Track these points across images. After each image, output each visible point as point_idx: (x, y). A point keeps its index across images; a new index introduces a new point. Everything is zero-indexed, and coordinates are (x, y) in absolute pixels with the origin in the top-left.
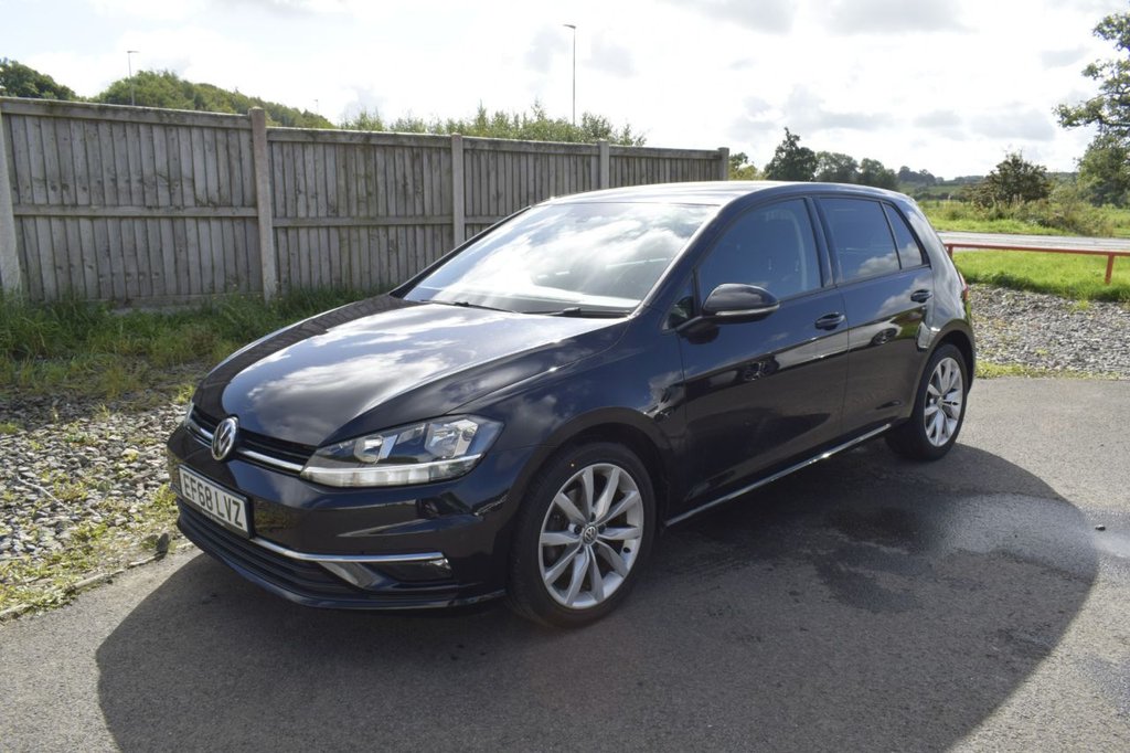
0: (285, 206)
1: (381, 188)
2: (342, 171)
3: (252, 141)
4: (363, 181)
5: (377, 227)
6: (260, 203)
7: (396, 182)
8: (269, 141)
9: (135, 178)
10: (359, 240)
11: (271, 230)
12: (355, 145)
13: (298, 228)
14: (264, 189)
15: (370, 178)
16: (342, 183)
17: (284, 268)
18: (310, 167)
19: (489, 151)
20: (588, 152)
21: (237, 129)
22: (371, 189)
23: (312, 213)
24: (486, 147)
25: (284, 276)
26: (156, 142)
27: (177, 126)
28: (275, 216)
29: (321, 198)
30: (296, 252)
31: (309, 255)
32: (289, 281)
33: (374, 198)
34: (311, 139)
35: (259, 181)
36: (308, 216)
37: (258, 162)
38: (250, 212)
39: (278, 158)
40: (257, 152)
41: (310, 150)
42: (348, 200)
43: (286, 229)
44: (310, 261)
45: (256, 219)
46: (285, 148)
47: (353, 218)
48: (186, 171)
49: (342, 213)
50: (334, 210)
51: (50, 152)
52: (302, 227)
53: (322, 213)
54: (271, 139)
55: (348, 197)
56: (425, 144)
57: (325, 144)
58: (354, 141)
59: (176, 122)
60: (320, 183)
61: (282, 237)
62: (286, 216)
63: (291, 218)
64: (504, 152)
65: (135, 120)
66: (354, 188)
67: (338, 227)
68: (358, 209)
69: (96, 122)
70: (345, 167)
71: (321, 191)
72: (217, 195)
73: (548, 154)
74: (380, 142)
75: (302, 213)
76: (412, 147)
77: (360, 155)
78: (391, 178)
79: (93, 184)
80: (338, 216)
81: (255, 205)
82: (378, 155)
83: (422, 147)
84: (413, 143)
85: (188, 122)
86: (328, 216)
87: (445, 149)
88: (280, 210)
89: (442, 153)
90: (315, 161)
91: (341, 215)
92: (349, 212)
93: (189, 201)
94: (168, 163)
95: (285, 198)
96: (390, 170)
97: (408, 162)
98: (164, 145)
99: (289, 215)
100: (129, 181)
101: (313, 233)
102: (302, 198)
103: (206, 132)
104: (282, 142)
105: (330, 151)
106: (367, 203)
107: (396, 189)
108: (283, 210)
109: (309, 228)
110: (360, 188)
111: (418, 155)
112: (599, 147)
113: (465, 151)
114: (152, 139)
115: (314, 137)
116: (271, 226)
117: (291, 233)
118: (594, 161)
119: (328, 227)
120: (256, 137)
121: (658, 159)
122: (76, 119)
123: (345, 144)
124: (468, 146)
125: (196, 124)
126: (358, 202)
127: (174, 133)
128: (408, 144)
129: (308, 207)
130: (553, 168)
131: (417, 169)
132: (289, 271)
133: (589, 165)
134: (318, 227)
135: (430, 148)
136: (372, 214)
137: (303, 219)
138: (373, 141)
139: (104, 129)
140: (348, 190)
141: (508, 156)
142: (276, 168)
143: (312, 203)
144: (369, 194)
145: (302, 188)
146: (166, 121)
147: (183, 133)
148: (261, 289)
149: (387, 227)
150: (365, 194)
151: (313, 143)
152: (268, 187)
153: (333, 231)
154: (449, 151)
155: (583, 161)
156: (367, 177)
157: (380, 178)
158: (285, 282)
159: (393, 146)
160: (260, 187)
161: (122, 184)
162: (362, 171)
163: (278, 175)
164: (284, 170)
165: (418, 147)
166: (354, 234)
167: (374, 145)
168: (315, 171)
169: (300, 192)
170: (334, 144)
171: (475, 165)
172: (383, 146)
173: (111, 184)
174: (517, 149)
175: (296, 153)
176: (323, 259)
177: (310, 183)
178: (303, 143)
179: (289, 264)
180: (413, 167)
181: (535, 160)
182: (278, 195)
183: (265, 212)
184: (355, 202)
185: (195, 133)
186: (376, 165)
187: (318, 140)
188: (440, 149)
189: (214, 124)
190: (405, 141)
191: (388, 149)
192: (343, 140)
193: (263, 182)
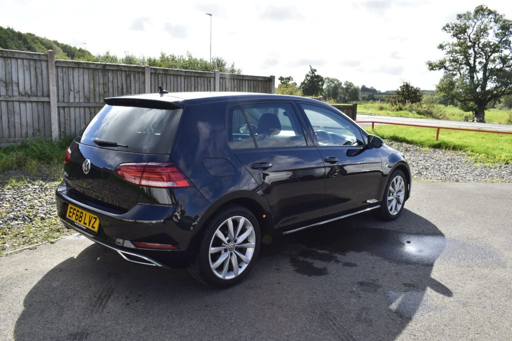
0: (64, 96)
1: (111, 90)
2: (92, 81)
3: (48, 66)
4: (102, 86)
6: (51, 95)
7: (118, 87)
8: (56, 66)
11: (56, 108)
12: (98, 69)
13: (70, 107)
14: (53, 89)
15: (105, 85)
16: (92, 86)
17: (62, 126)
18: (76, 79)
19: (163, 74)
20: (210, 76)
21: (41, 60)
22: (106, 90)
23: (77, 101)
24: (161, 72)
25: (62, 130)
27: (10, 58)
28: (58, 101)
29: (82, 94)
30: (68, 119)
31: (75, 120)
32: (65, 132)
33: (107, 94)
34: (76, 66)
35: (51, 85)
36: (75, 102)
37: (50, 76)
38: (46, 99)
39: (60, 74)
40: (50, 71)
41: (76, 71)
42: (95, 95)
43: (64, 107)
44: (75, 123)
45: (49, 102)
46: (64, 70)
47: (97, 103)
48: (15, 79)
49: (92, 101)
50: (87, 99)
52: (71, 107)
53: (82, 101)
54: (57, 65)
55: (94, 93)
56: (132, 70)
57: (83, 68)
58: (98, 67)
59: (10, 56)
60: (81, 86)
61: (62, 111)
62: (64, 101)
63: (66, 102)
64: (170, 75)
66: (97, 89)
67: (89, 107)
68: (99, 99)
70: (93, 79)
71: (81, 90)
72: (30, 91)
73: (191, 76)
74: (110, 68)
75: (72, 100)
76: (126, 71)
77: (101, 74)
78: (115, 85)
80: (89, 102)
81: (49, 96)
82: (109, 74)
83: (131, 71)
84: (126, 69)
85: (16, 56)
86: (85, 102)
87: (142, 72)
88: (61, 98)
89: (140, 74)
90: (79, 76)
91: (91, 102)
92: (95, 100)
93: (16, 93)
94: (6, 75)
95: (64, 93)
96: (115, 81)
97: (124, 78)
98: (4, 66)
99: (65, 101)
101: (77, 110)
102: (72, 93)
103: (25, 61)
104: (63, 67)
105: (86, 71)
106: (104, 96)
107: (118, 90)
108: (62, 99)
109: (75, 107)
110: (100, 89)
111: (129, 74)
112: (214, 74)
113: (151, 73)
115: (78, 65)
116: (56, 106)
117: (66, 109)
118: (212, 80)
119: (85, 107)
120: (49, 64)
121: (242, 80)
123: (93, 69)
124: (153, 71)
125: (20, 57)
126: (100, 96)
127: (9, 61)
128: (124, 69)
129: (75, 98)
130: (193, 83)
131: (128, 81)
132: (65, 128)
133: (210, 82)
134: (80, 107)
135: (135, 72)
137: (72, 103)
138: (107, 68)
140: (95, 90)
141: (172, 78)
142: (59, 79)
143: (77, 96)
144: (105, 92)
145: (72, 88)
146: (5, 55)
147: (14, 61)
148: (51, 136)
150: (103, 92)
151: (78, 68)
152: (55, 88)
153: (87, 109)
154: (144, 73)
155: (207, 80)
156: (104, 84)
157: (110, 85)
158: (63, 132)
159: (117, 70)
160: (51, 88)
162: (102, 82)
163: (60, 82)
164: (63, 80)
165: (128, 71)
167: (108, 70)
168: (79, 80)
169: (71, 90)
170: (88, 69)
171: (156, 80)
172: (112, 70)
174: (176, 73)
175: (70, 72)
176: (82, 122)
177: (76, 86)
178: (73, 68)
179: (65, 124)
180: (126, 80)
181: (185, 79)
182: (60, 92)
183: (53, 99)
184: (98, 95)
185: (20, 61)
186: (108, 79)
187: (80, 66)
188: (139, 72)
189: (29, 57)
190: (122, 68)
191: (114, 72)
192: (92, 66)
193: (53, 85)
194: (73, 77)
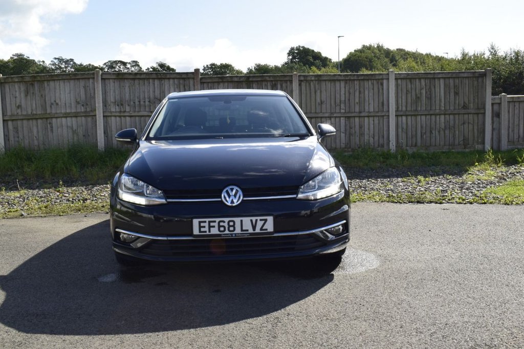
8: (201, 82)
9: (147, 100)
12: (243, 81)
19: (316, 80)
20: (381, 77)
21: (189, 78)
24: (313, 79)
26: (156, 86)
27: (164, 78)
34: (221, 80)
46: (210, 84)
51: (117, 92)
56: (278, 79)
57: (228, 82)
58: (241, 80)
59: (163, 77)
64: (325, 80)
65: (148, 77)
69: (134, 79)
73: (354, 80)
74: (254, 80)
76: (272, 81)
79: (132, 103)
83: (277, 81)
84: (271, 79)
85: (168, 77)
87: (290, 81)
89: (288, 83)
94: (160, 94)
98: (159, 86)
100: (145, 102)
103: (176, 80)
104: (209, 82)
105: (230, 85)
111: (275, 84)
112: (388, 74)
113: (301, 81)
114: (154, 84)
118: (385, 82)
120: (195, 81)
121: (433, 78)
122: (127, 79)
123: (237, 82)
124: (302, 78)
125: (171, 77)
127: (163, 81)
128: (268, 80)
130: (357, 87)
133: (382, 84)
135: (282, 81)
138: (251, 79)
139: (137, 82)
141: (328, 84)
146: (160, 77)
147: (167, 81)
151: (223, 82)
154: (291, 81)
155: (378, 83)
159: (262, 81)
161: (142, 103)
165: (275, 81)
167: (252, 81)
170: (232, 82)
171: (308, 88)
172: (257, 81)
173: (138, 103)
174: (332, 78)
175: (215, 87)
178: (218, 82)
181: (346, 83)
185: (171, 81)
187: (224, 81)
188: (287, 80)
189: (178, 77)
190: (267, 78)
191: (259, 82)
192: (236, 79)
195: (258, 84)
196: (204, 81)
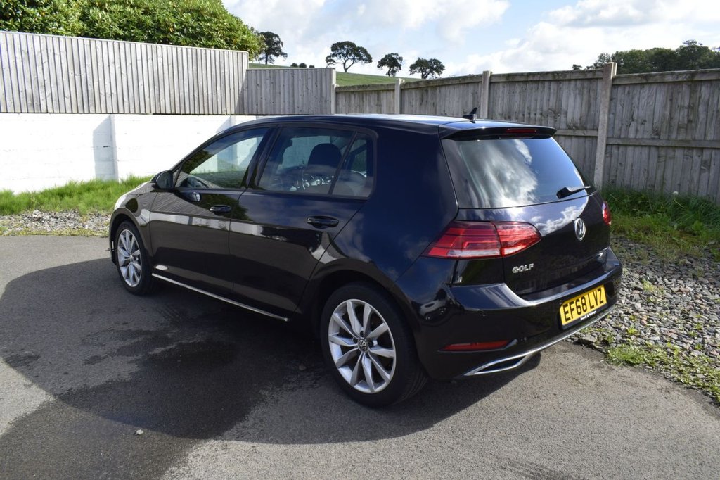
0: (620, 130)
1: (702, 116)
2: (669, 103)
4: (686, 110)
5: (691, 148)
6: (600, 127)
8: (612, 85)
9: (538, 112)
10: (673, 158)
11: (605, 146)
12: (682, 82)
13: (627, 146)
14: (603, 117)
15: (693, 108)
16: (667, 113)
17: (614, 173)
18: (643, 102)
22: (691, 117)
23: (639, 136)
25: (612, 178)
26: (552, 91)
27: (563, 80)
28: (610, 137)
29: (648, 125)
30: (623, 163)
32: (615, 183)
33: (694, 124)
34: (644, 81)
35: (601, 113)
38: (593, 133)
41: (646, 89)
42: (670, 126)
43: (619, 146)
44: (632, 170)
45: (595, 138)
47: (672, 140)
48: (564, 106)
49: (663, 136)
50: (657, 132)
51: (505, 100)
52: (630, 145)
55: (670, 124)
57: (656, 83)
58: (680, 79)
59: (561, 78)
60: (649, 113)
61: (613, 151)
62: (619, 137)
65: (542, 79)
66: (676, 116)
67: (657, 147)
68: (678, 134)
69: (526, 82)
70: (671, 100)
71: (649, 118)
72: (579, 122)
75: (632, 135)
77: (685, 89)
79: (521, 116)
80: (659, 139)
81: (596, 128)
82: (703, 89)
86: (651, 138)
90: (648, 97)
91: (662, 138)
92: (669, 136)
93: (563, 126)
94: (556, 103)
96: (714, 102)
98: (555, 92)
99: (622, 136)
100: (535, 114)
101: (638, 149)
102: (633, 124)
103: (578, 82)
104: (625, 85)
105: (661, 88)
106: (687, 129)
108: (618, 133)
110: (681, 116)
114: (550, 88)
116: (605, 143)
117: (620, 149)
119: (650, 147)
122: (518, 82)
123: (674, 82)
125: (572, 78)
126: (679, 127)
127: (561, 85)
129: (637, 131)
132: (617, 176)
134: (643, 146)
136: (689, 137)
138: (697, 78)
139: (529, 86)
140: (671, 118)
143: (640, 128)
144: (689, 121)
145: (635, 117)
146: (557, 78)
149: (702, 149)
150: (686, 122)
153: (653, 150)
156: (690, 107)
157: (701, 108)
161: (532, 116)
162: (687, 104)
163: (619, 108)
164: (624, 105)
166: (671, 153)
167: (700, 81)
168: (647, 103)
169: (633, 120)
170: (663, 83)
173: (528, 116)
175: (635, 92)
177: (642, 113)
178: (640, 84)
179: (618, 171)
182: (617, 122)
183: (602, 134)
184: (676, 127)
185: (573, 83)
186: (700, 97)
187: (650, 81)
189: (582, 77)
191: (714, 83)
193: (604, 113)
194: (639, 99)
195: (711, 85)
196: (618, 83)
